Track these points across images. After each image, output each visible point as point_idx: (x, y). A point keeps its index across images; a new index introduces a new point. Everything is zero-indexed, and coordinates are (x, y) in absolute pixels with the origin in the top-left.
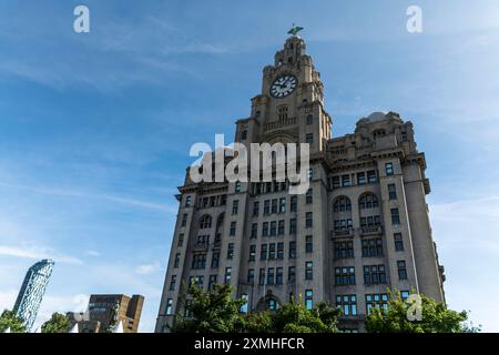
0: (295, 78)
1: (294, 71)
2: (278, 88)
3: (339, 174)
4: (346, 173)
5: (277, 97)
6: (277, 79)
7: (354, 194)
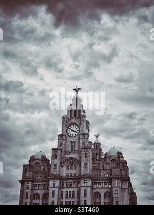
0: (79, 127)
1: (78, 123)
2: (70, 130)
3: (96, 182)
4: (100, 182)
5: (70, 136)
6: (70, 125)
7: (102, 192)
